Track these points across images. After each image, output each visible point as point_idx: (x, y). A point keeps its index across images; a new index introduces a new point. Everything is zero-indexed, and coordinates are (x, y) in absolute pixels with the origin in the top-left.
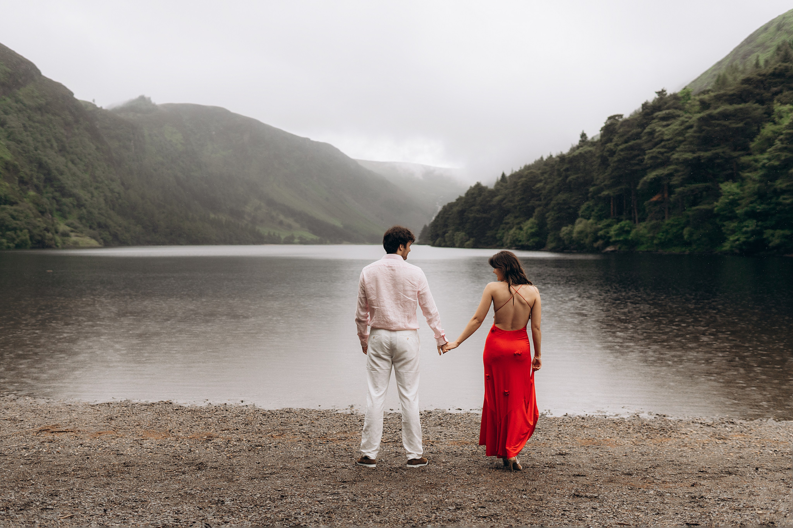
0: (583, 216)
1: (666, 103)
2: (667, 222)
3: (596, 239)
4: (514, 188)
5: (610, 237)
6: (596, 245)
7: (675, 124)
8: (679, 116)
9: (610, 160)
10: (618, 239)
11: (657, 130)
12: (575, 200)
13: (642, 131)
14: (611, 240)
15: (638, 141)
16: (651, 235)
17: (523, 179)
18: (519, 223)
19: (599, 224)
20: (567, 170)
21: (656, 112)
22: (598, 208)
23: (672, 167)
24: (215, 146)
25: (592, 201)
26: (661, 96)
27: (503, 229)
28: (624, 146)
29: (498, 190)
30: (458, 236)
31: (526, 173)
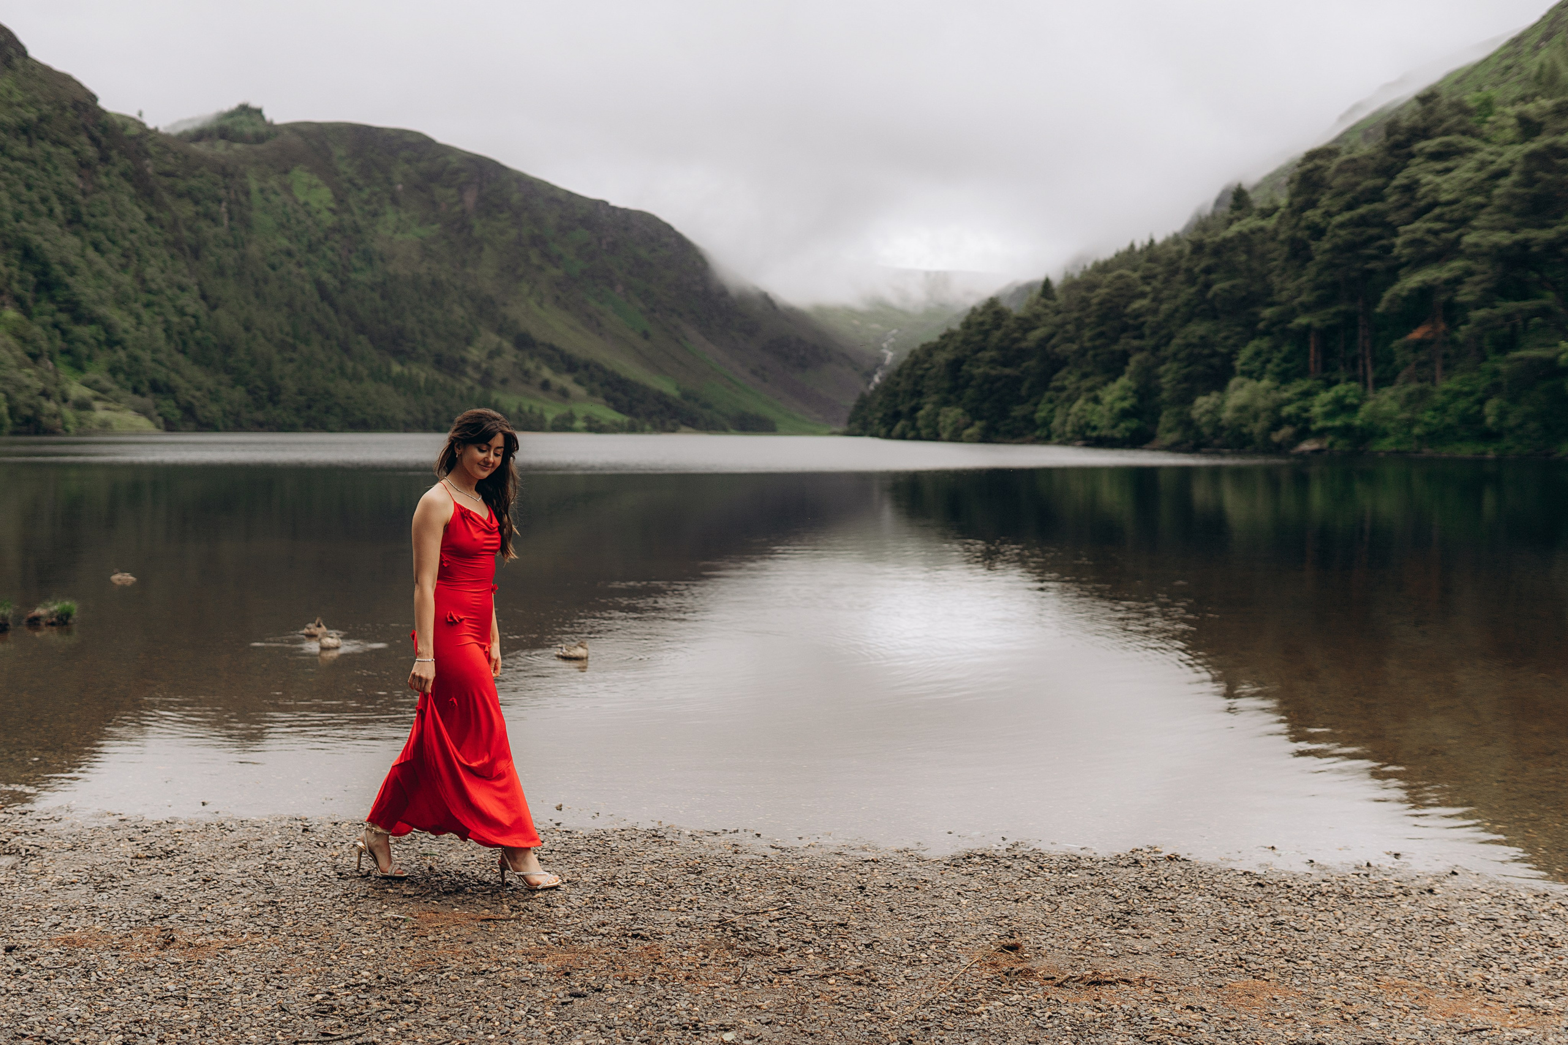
0: (1243, 373)
1: (1441, 121)
2: (1444, 385)
3: (1277, 424)
4: (1083, 309)
6: (1276, 437)
7: (1464, 168)
8: (1472, 150)
9: (1313, 248)
10: (1330, 424)
11: (1424, 181)
12: (1226, 338)
13: (1385, 186)
14: (1313, 427)
15: (1378, 206)
16: (1406, 415)
17: (1103, 291)
18: (1091, 389)
19: (1286, 391)
20: (1208, 271)
21: (1418, 141)
22: (1280, 355)
23: (1458, 264)
24: (403, 216)
25: (1267, 339)
26: (1430, 105)
27: (1051, 401)
28: (1346, 216)
29: (1037, 316)
30: (947, 416)
31: (1110, 276)
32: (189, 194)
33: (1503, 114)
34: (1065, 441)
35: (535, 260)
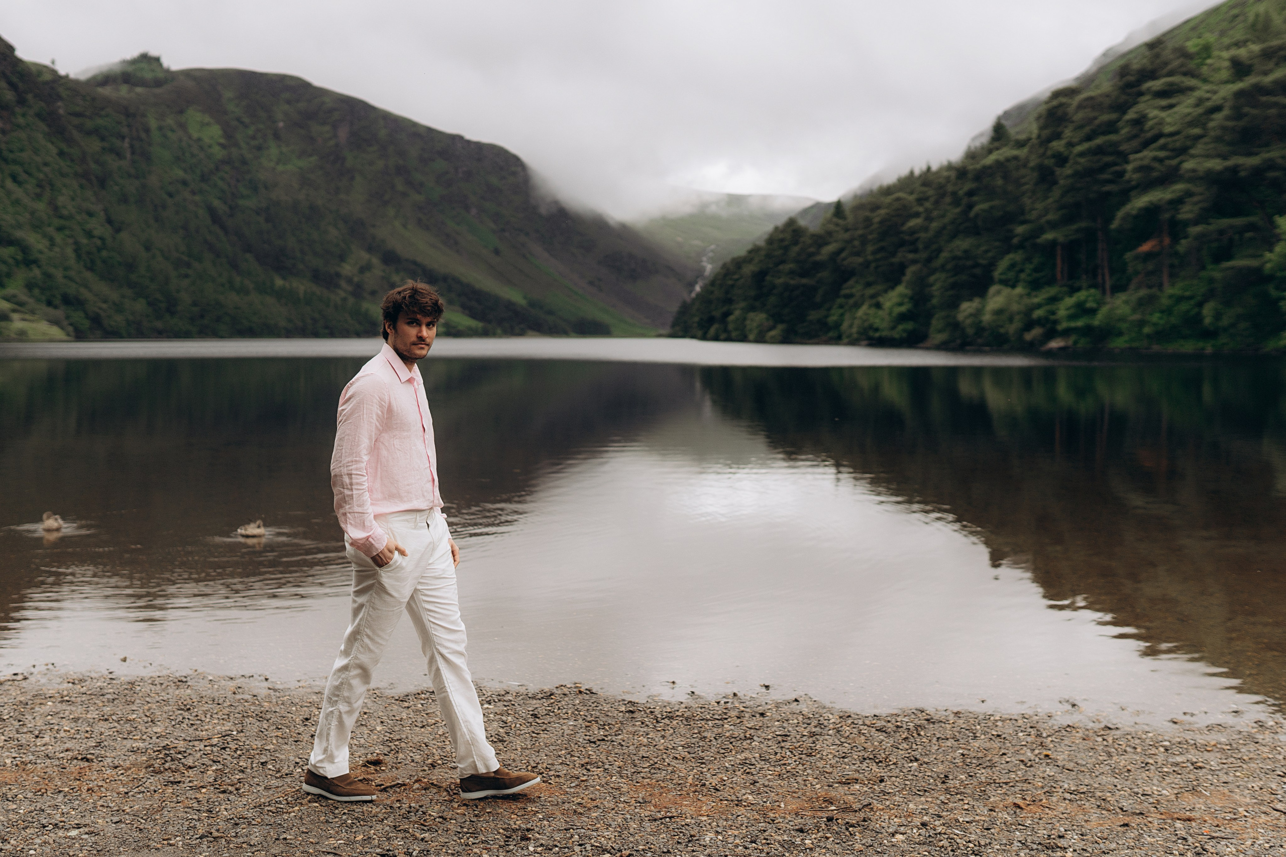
0: (1001, 282)
1: (1166, 64)
2: (1169, 290)
3: (1029, 325)
4: (867, 227)
5: (1056, 322)
6: (1028, 336)
7: (1185, 104)
8: (1192, 89)
9: (1058, 173)
10: (1073, 324)
11: (1150, 116)
12: (987, 251)
13: (1119, 120)
14: (1059, 327)
15: (1113, 137)
16: (1137, 317)
17: (882, 212)
18: (873, 296)
19: (1036, 296)
20: (970, 193)
21: (1146, 81)
22: (1031, 266)
23: (1179, 187)
24: (284, 149)
25: (1020, 252)
26: (1156, 50)
27: (841, 307)
28: (1085, 146)
29: (830, 233)
30: (752, 320)
31: (888, 200)
32: (95, 132)
33: (1219, 57)
34: (853, 342)
35: (400, 187)
